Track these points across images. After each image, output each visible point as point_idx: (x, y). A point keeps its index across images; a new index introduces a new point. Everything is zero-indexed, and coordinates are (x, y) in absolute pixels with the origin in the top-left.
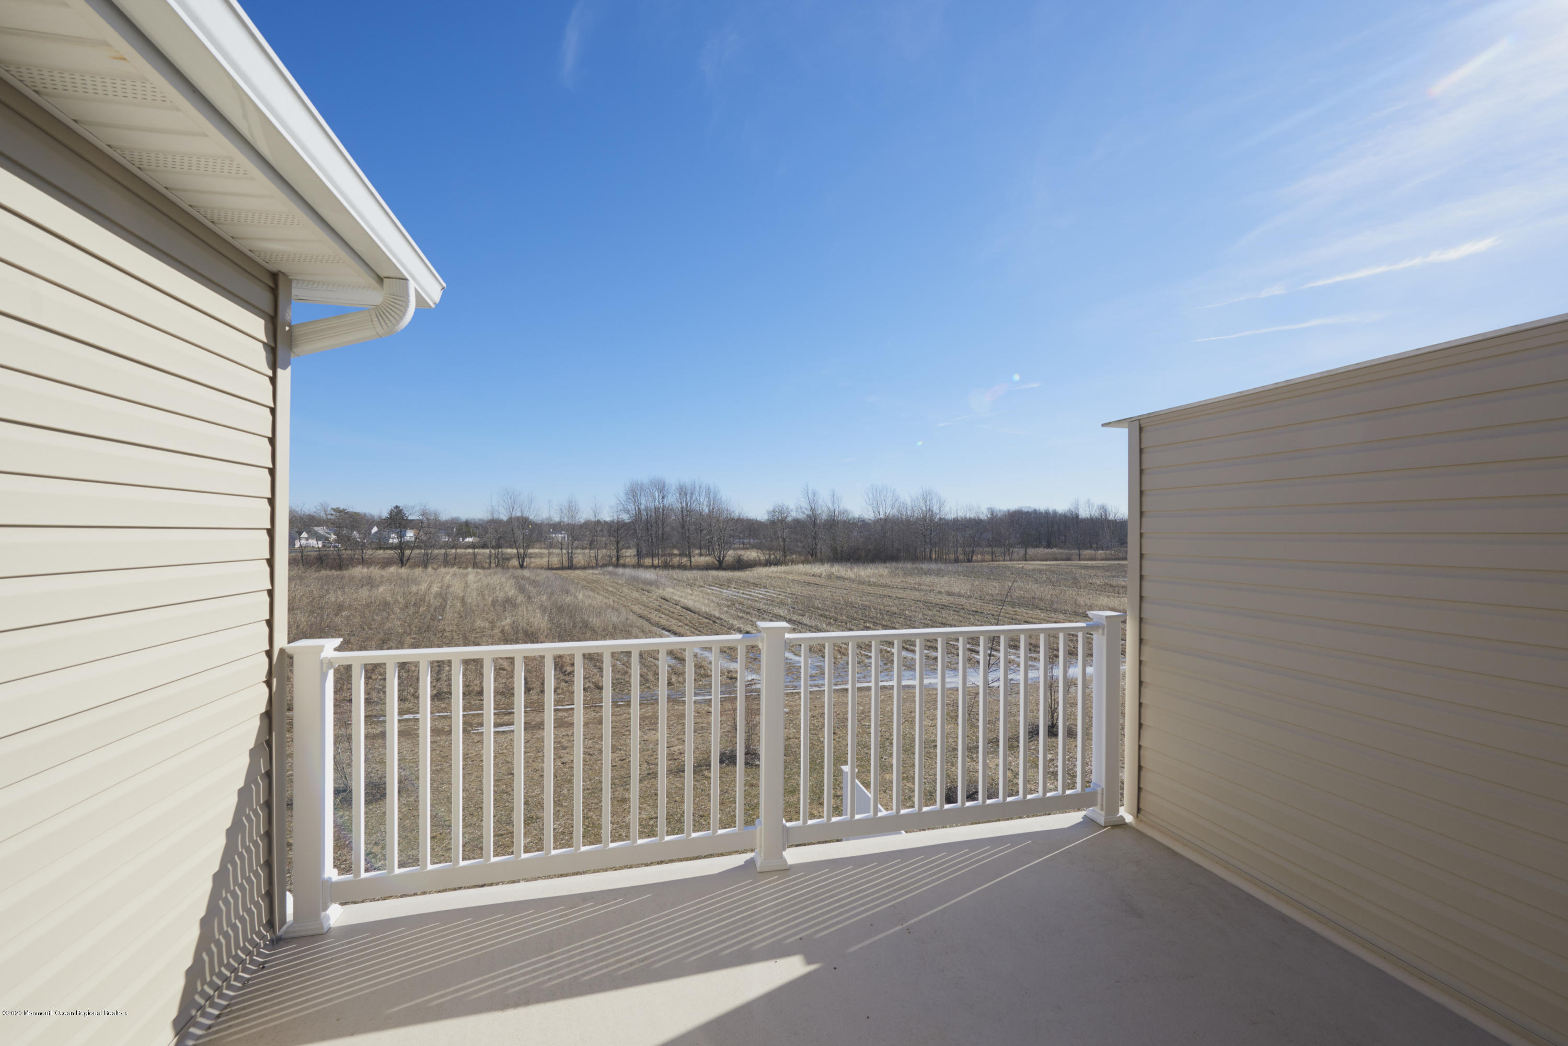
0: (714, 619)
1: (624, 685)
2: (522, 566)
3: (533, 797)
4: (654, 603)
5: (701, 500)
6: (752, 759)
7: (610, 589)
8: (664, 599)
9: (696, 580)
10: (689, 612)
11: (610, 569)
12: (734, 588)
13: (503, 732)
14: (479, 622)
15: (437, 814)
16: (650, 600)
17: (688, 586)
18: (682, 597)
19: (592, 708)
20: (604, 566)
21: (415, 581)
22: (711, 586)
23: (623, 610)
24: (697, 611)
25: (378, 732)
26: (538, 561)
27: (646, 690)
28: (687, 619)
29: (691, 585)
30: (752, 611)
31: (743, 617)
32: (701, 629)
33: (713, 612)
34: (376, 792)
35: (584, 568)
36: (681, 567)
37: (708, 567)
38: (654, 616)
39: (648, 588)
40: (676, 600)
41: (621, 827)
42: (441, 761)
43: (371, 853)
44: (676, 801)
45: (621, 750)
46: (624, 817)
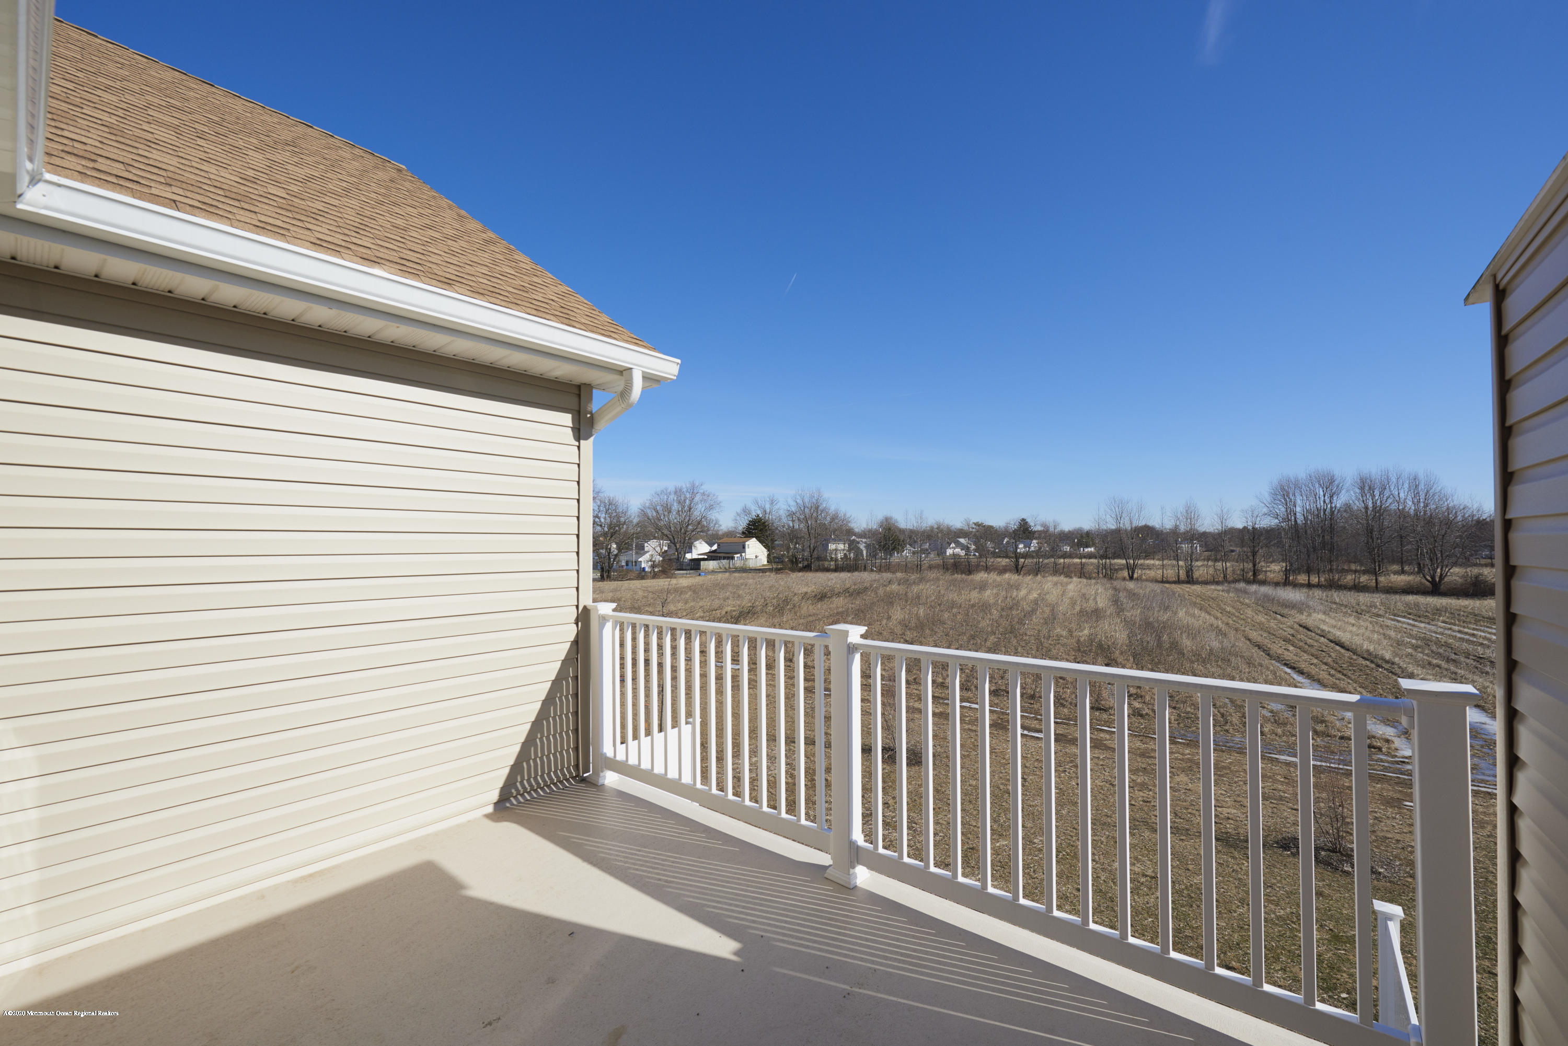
0: (1380, 662)
1: (1193, 721)
2: (1131, 578)
3: (1030, 806)
4: (1285, 631)
5: (1402, 495)
6: (1341, 861)
7: (1228, 609)
8: (1305, 627)
9: (1373, 605)
10: (1338, 648)
11: (1242, 585)
12: (1443, 622)
13: (1037, 738)
14: (1059, 630)
15: (945, 791)
16: (1281, 626)
17: (1354, 614)
18: (1335, 627)
19: (1141, 738)
20: (1236, 581)
21: (1018, 587)
22: (1399, 616)
23: (1232, 634)
24: (1354, 647)
25: (938, 711)
26: (1151, 573)
27: (1222, 733)
28: (1330, 656)
29: (1359, 613)
30: (1462, 659)
31: (1439, 666)
32: (1349, 673)
33: (1381, 653)
34: (915, 759)
35: (1206, 583)
36: (1357, 588)
37: (1408, 590)
38: (1277, 648)
39: (1285, 611)
40: (1323, 631)
41: (1103, 870)
42: (971, 748)
43: (887, 803)
44: (1188, 870)
45: (1151, 790)
46: (1114, 861)
